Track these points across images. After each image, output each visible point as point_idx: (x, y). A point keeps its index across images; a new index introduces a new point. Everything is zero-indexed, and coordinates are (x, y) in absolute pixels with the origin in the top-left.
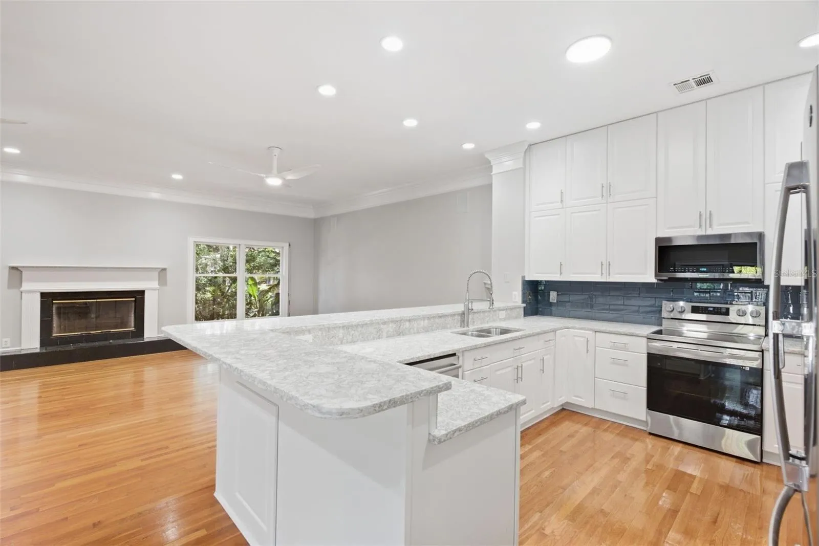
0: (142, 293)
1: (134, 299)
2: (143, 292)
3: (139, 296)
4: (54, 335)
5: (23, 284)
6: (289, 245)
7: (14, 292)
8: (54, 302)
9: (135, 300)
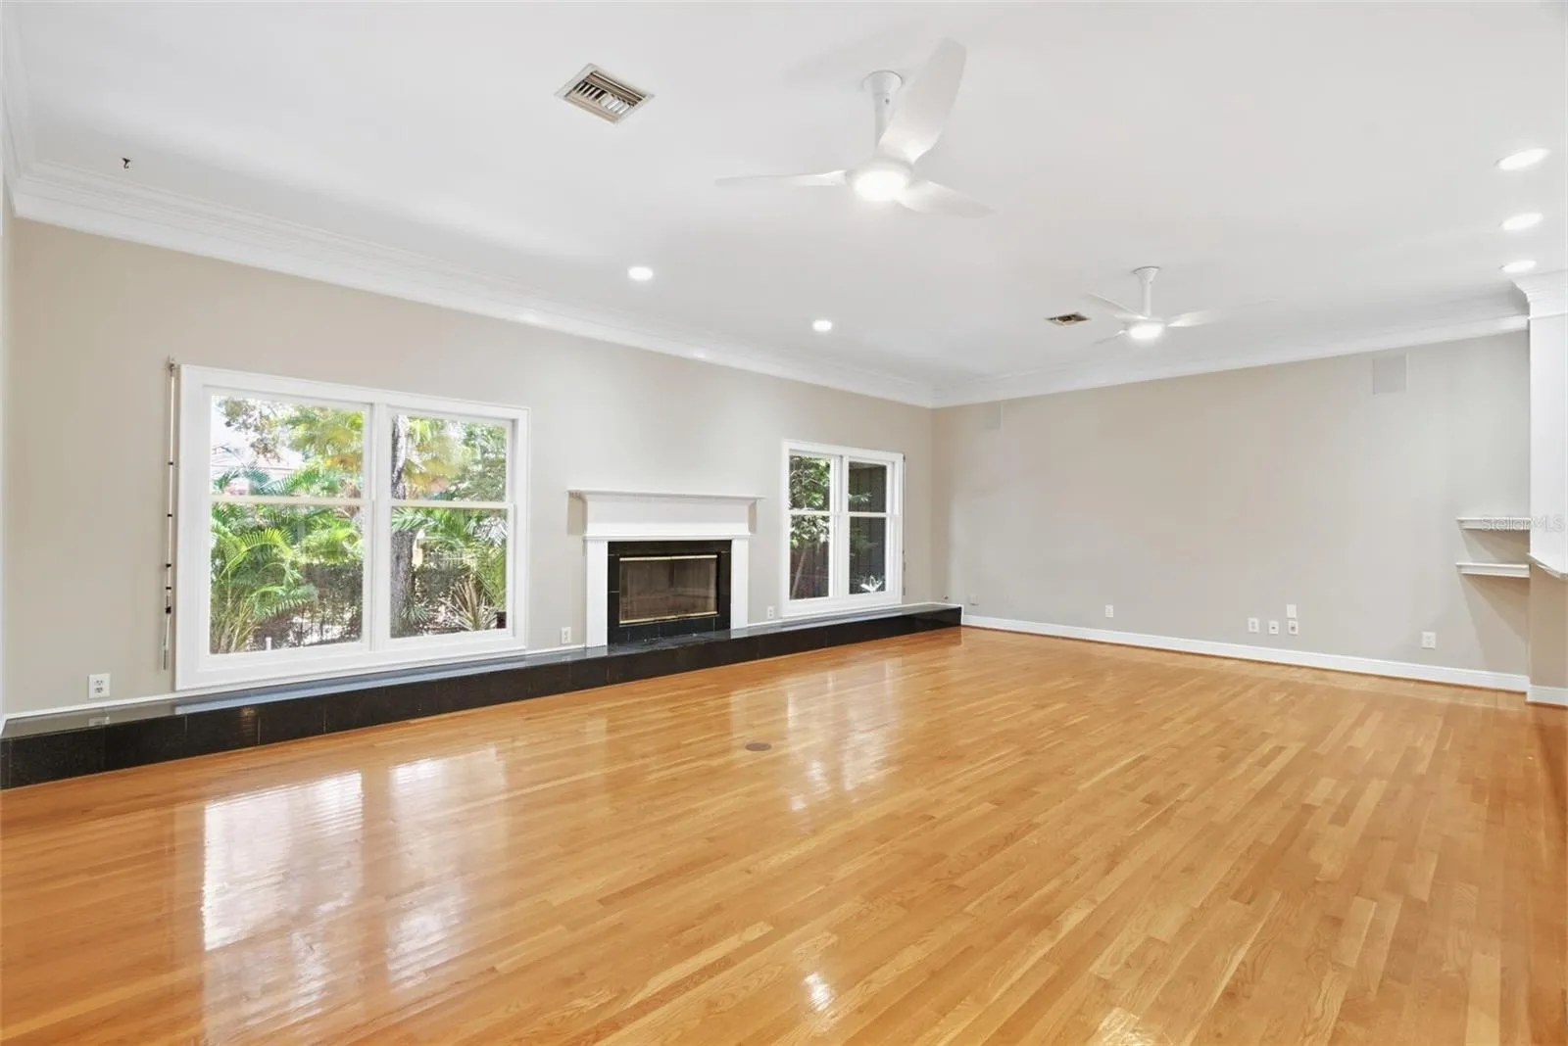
0: (727, 544)
1: (715, 556)
2: (730, 541)
3: (721, 550)
4: (621, 622)
5: (590, 526)
6: (904, 458)
7: (577, 540)
8: (622, 559)
9: (718, 559)
